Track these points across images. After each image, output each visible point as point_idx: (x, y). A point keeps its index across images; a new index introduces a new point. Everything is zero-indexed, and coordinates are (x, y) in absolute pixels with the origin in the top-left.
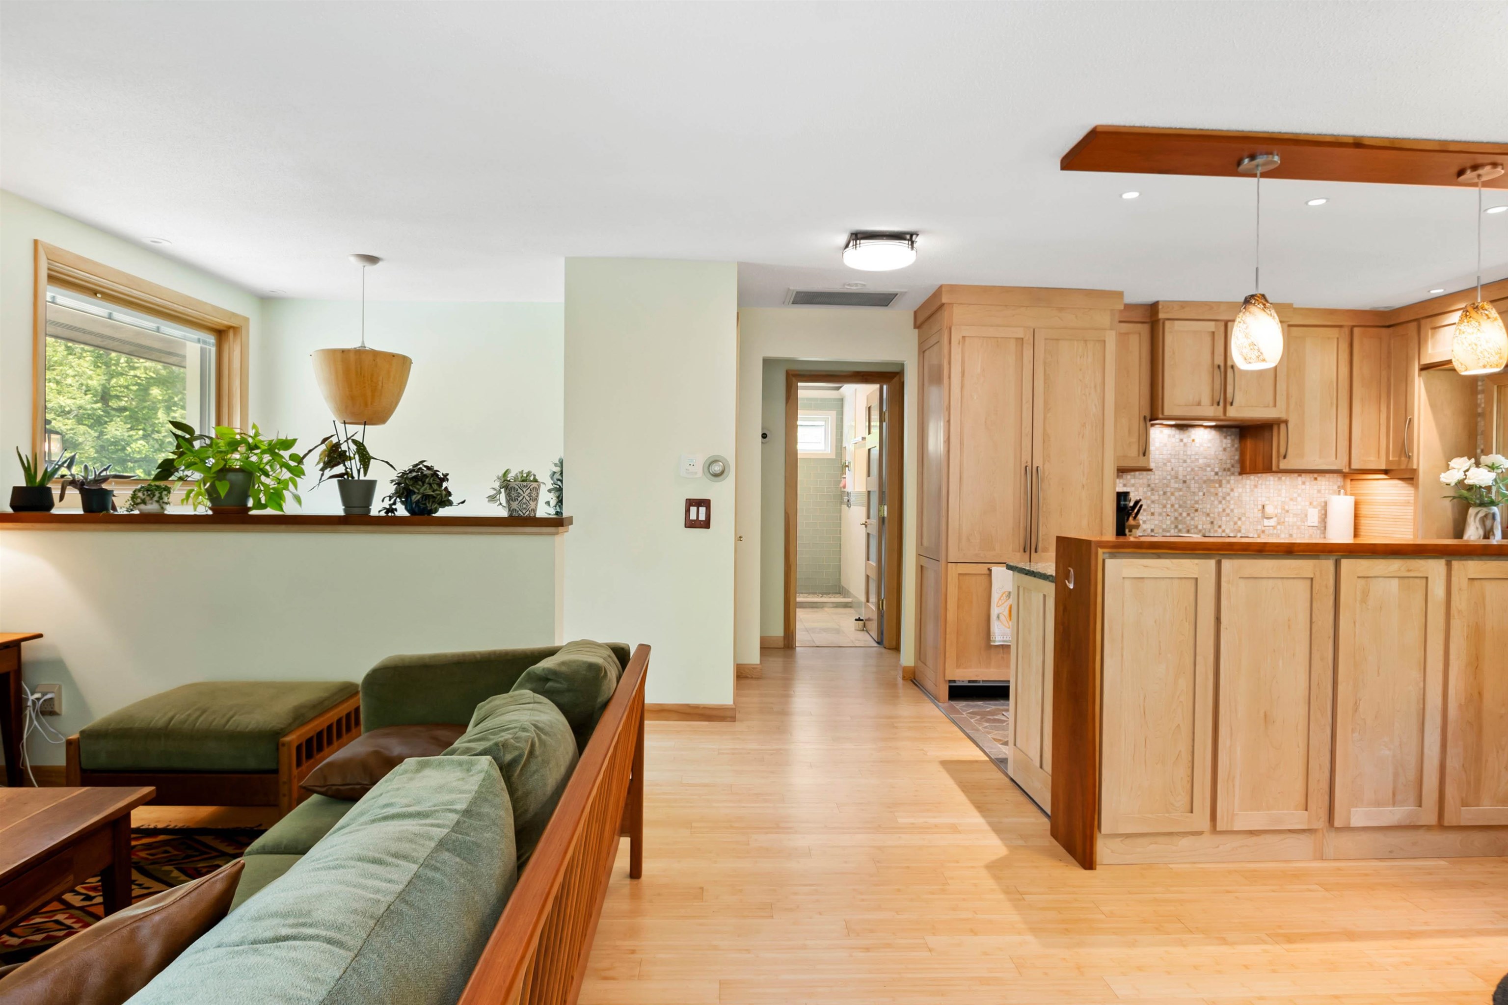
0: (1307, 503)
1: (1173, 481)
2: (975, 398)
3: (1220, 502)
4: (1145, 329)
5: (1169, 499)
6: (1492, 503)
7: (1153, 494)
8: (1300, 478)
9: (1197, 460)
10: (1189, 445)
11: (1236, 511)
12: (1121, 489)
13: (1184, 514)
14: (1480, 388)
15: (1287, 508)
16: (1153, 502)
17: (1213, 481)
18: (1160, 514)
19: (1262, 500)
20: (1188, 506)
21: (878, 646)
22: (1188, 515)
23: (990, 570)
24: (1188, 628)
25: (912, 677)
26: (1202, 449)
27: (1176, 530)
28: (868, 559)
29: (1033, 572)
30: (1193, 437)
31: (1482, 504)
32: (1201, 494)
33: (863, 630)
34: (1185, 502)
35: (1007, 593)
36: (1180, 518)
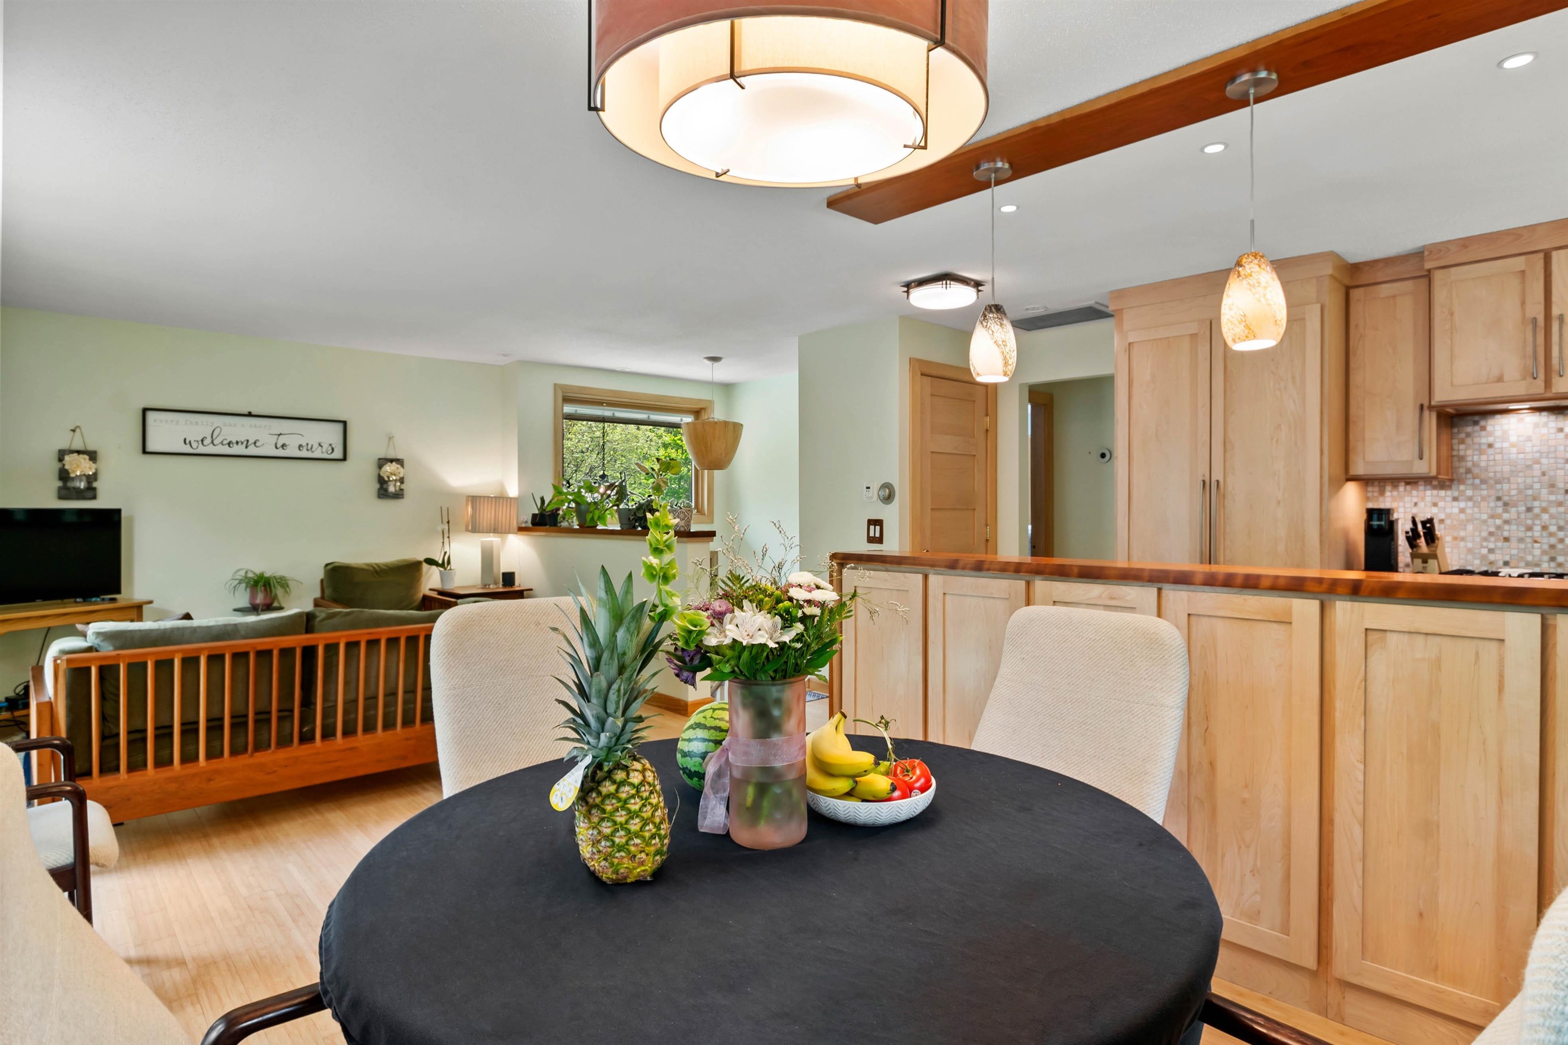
2: (1145, 408)
5: (1537, 516)
7: (1506, 511)
16: (1507, 522)
18: (1521, 540)
27: (1553, 564)
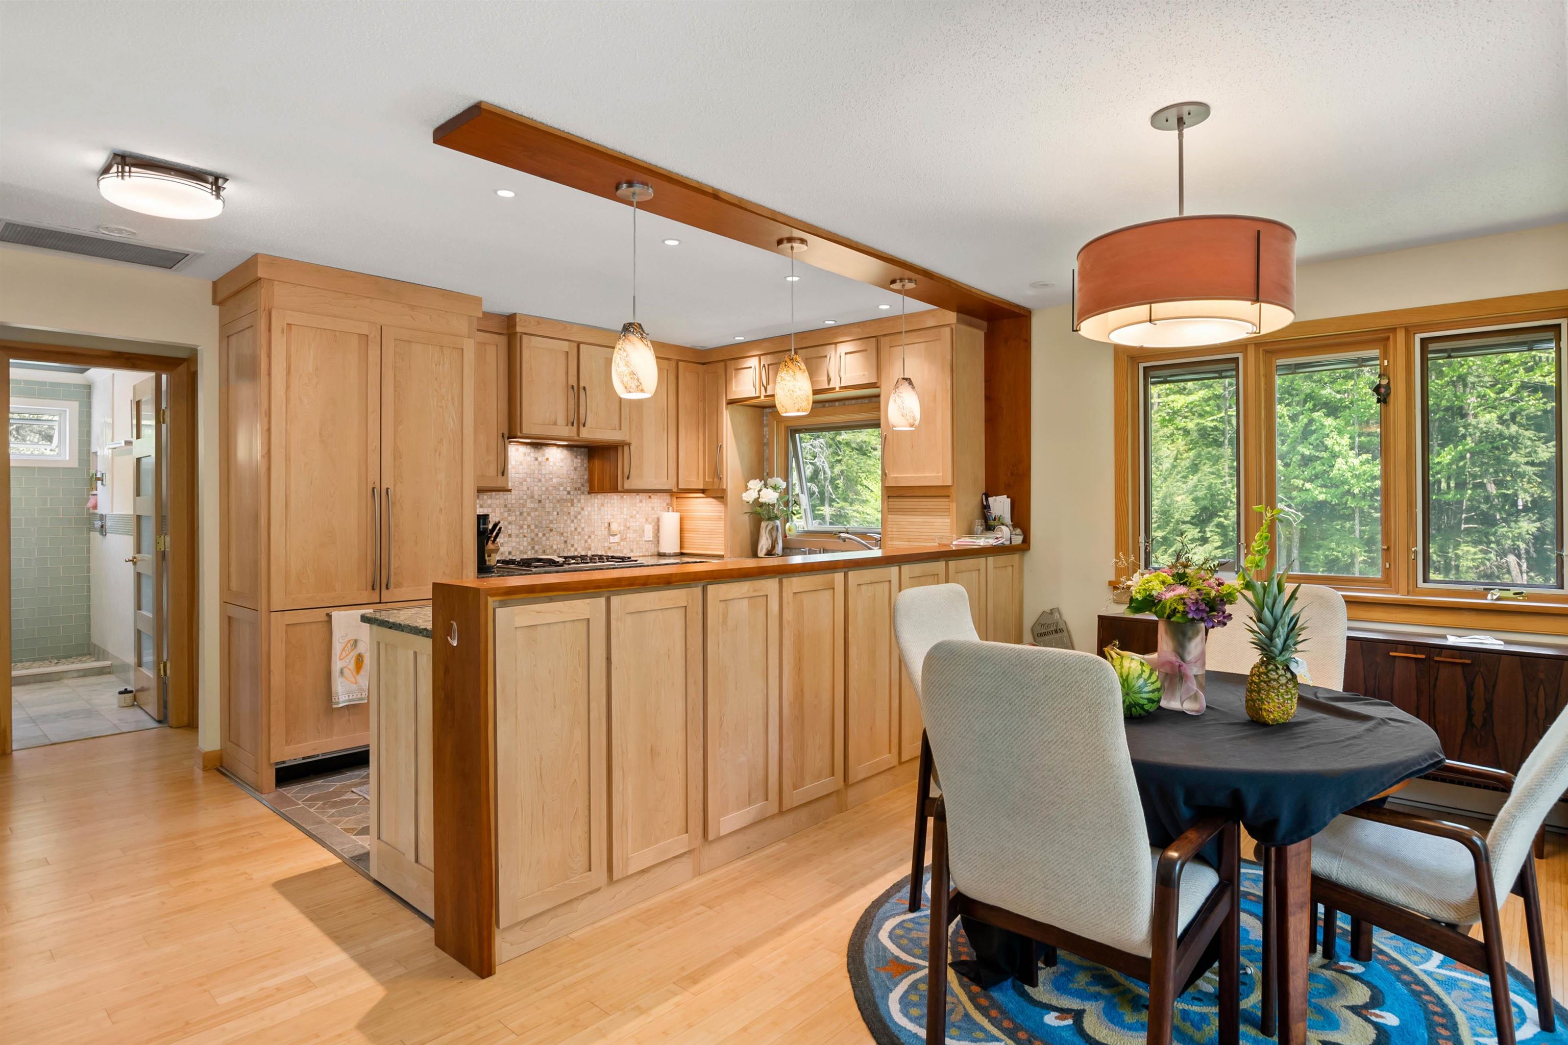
0: (644, 520)
1: (529, 501)
2: (306, 403)
3: (572, 521)
4: (502, 341)
5: (525, 519)
6: (776, 518)
7: (509, 515)
8: (638, 497)
9: (551, 479)
10: (543, 464)
11: (586, 529)
12: (480, 511)
13: (540, 535)
14: (765, 422)
15: (628, 525)
16: (510, 523)
17: (566, 501)
18: (517, 536)
19: (608, 518)
20: (544, 526)
21: (160, 725)
22: (544, 535)
23: (329, 616)
24: (582, 672)
25: (218, 764)
26: (555, 468)
27: (533, 552)
28: (139, 607)
29: (400, 624)
30: (547, 456)
31: (770, 519)
32: (555, 513)
33: (133, 705)
34: (540, 522)
35: (352, 642)
36: (536, 539)
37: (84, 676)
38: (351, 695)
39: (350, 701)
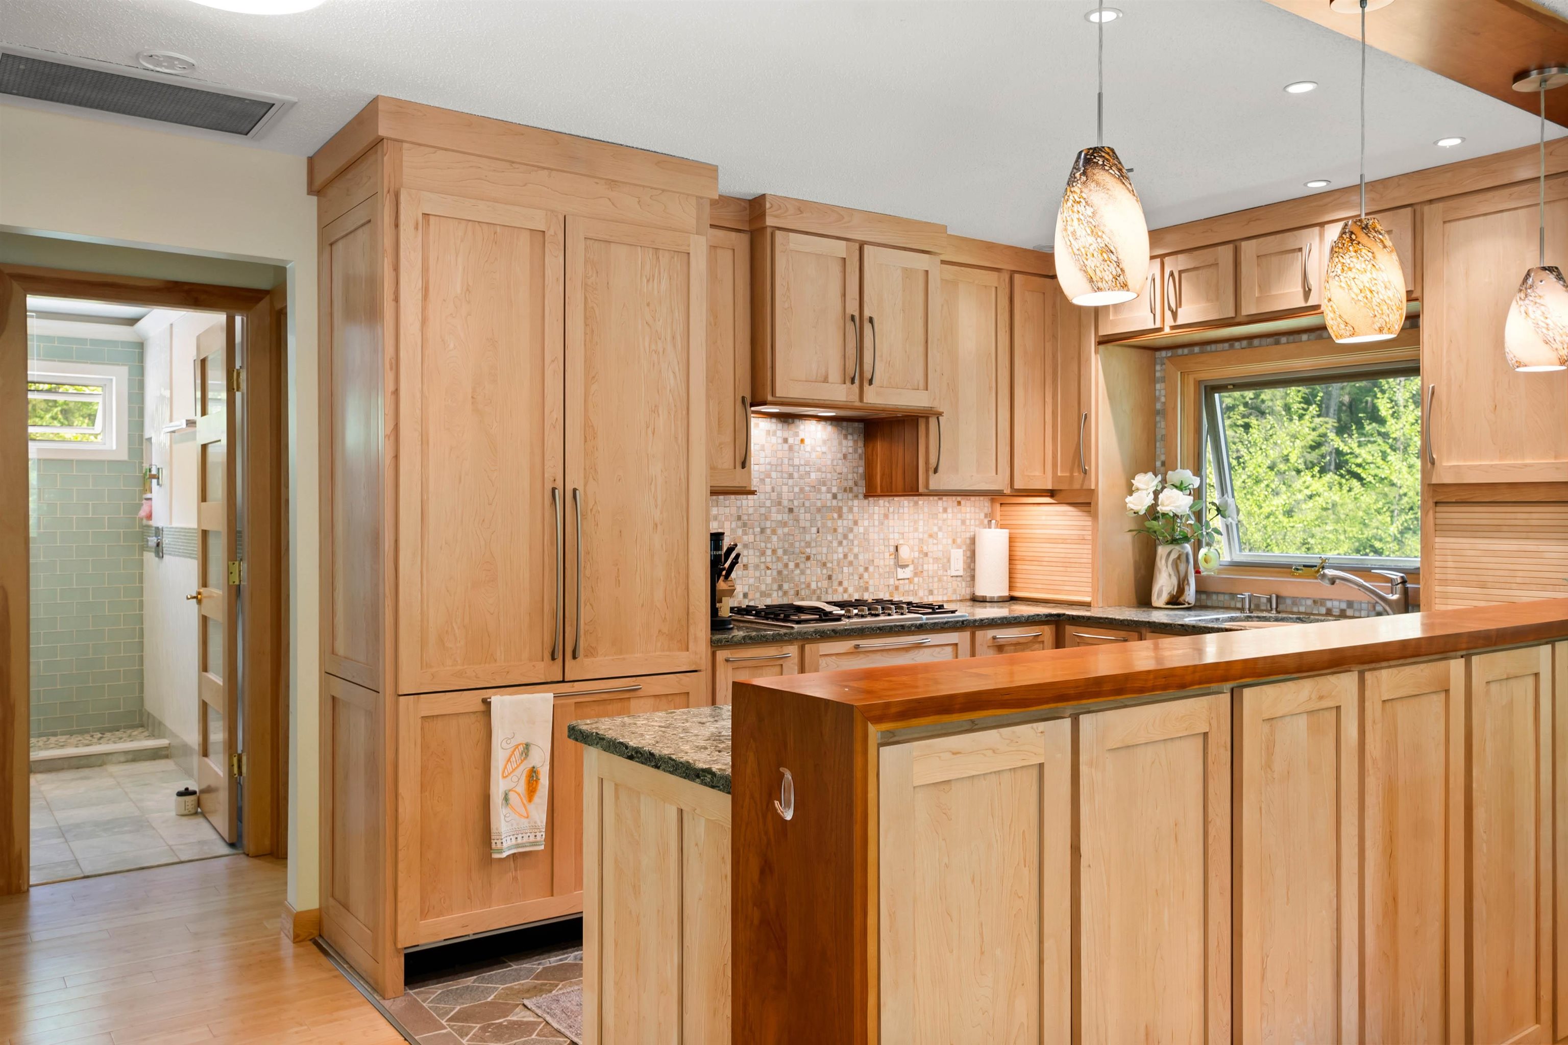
0: (950, 541)
1: (774, 509)
2: (452, 346)
3: (840, 543)
4: (741, 242)
5: (768, 540)
6: (1186, 539)
7: (745, 533)
8: (940, 503)
9: (808, 473)
10: (796, 448)
11: (861, 557)
12: (715, 528)
13: (791, 565)
14: (1158, 374)
15: (925, 549)
16: (748, 547)
17: (832, 509)
18: (757, 567)
19: (894, 539)
20: (797, 551)
21: (234, 851)
22: (797, 565)
23: (486, 703)
25: (316, 933)
26: (814, 455)
28: (205, 667)
29: (652, 754)
30: (802, 435)
31: (1174, 541)
32: (814, 530)
33: (196, 813)
34: (792, 545)
35: (521, 748)
36: (785, 572)
37: (134, 760)
38: (520, 837)
39: (518, 846)
